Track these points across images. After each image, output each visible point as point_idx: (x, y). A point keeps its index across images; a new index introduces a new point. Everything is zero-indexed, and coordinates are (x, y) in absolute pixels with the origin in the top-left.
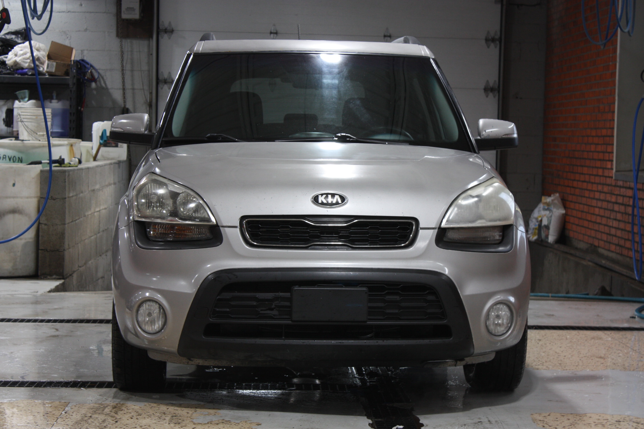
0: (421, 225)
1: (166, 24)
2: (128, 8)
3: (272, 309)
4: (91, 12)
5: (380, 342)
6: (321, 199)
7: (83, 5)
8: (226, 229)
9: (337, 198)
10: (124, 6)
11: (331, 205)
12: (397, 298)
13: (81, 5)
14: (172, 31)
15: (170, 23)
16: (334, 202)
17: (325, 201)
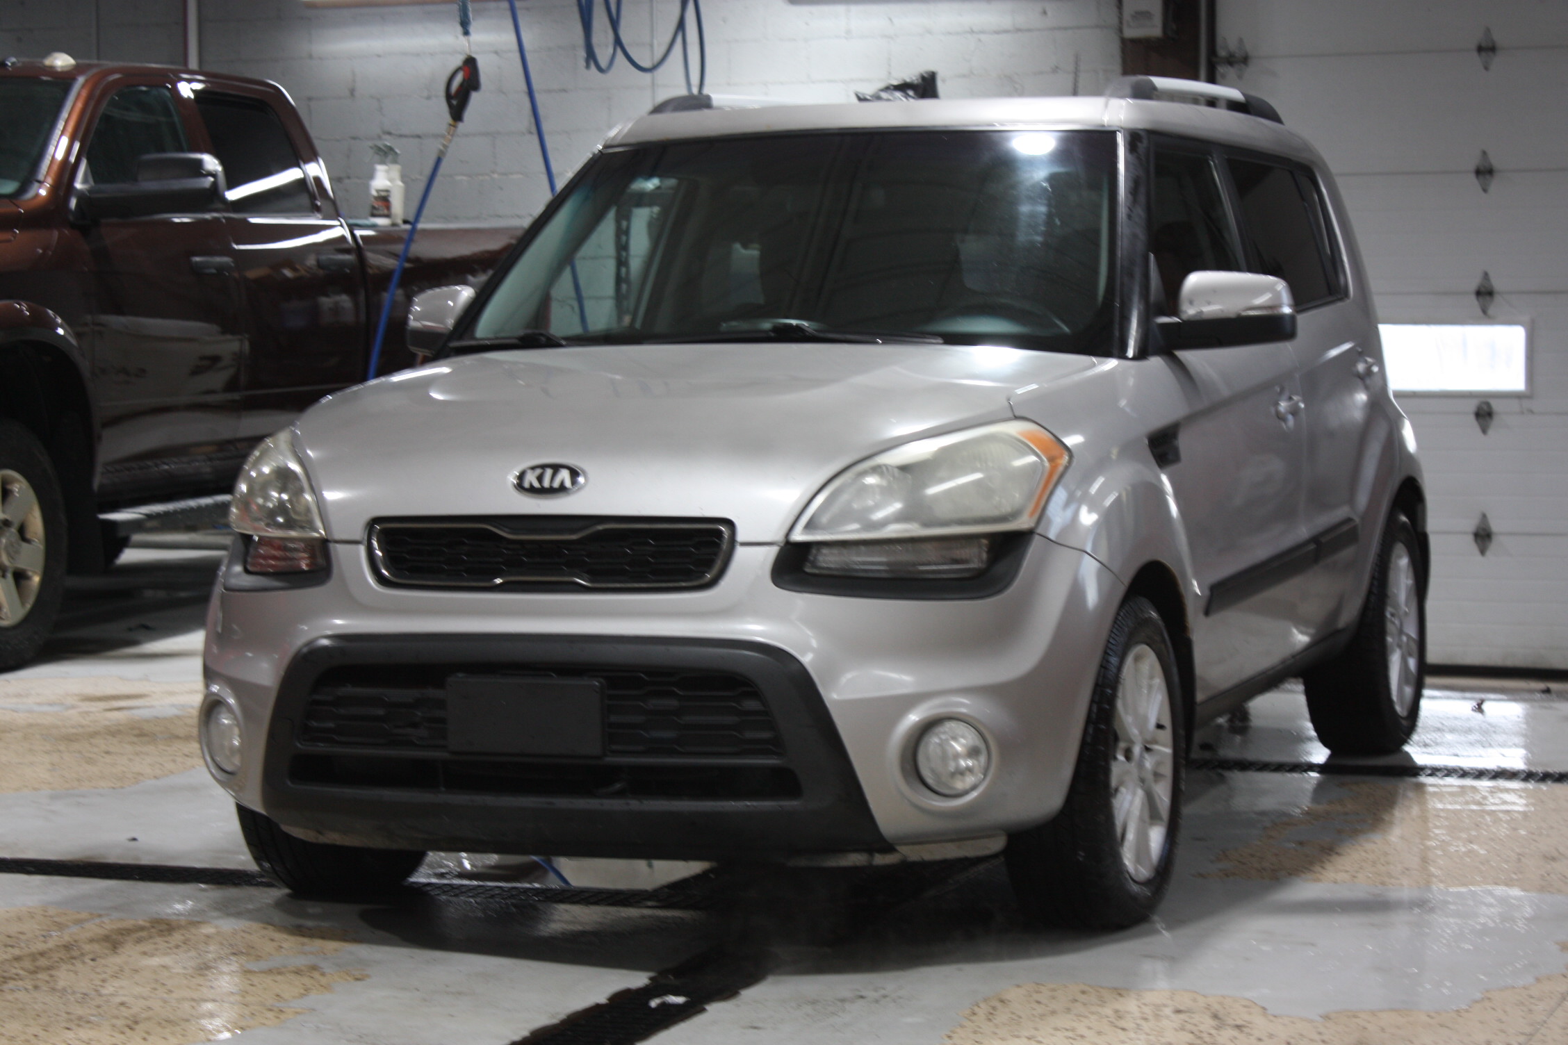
0: (741, 536)
1: (1232, 45)
2: (1136, 13)
3: (415, 725)
4: (1066, 29)
5: (635, 805)
6: (531, 479)
7: (1049, 13)
8: (338, 546)
9: (564, 475)
10: (1128, 10)
11: (551, 491)
12: (673, 703)
13: (1045, 13)
14: (1245, 60)
15: (1241, 41)
16: (556, 484)
17: (536, 484)
